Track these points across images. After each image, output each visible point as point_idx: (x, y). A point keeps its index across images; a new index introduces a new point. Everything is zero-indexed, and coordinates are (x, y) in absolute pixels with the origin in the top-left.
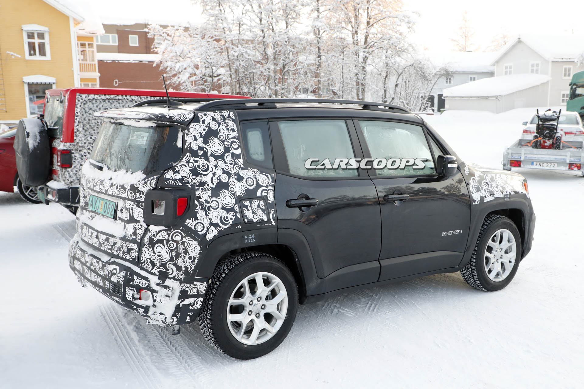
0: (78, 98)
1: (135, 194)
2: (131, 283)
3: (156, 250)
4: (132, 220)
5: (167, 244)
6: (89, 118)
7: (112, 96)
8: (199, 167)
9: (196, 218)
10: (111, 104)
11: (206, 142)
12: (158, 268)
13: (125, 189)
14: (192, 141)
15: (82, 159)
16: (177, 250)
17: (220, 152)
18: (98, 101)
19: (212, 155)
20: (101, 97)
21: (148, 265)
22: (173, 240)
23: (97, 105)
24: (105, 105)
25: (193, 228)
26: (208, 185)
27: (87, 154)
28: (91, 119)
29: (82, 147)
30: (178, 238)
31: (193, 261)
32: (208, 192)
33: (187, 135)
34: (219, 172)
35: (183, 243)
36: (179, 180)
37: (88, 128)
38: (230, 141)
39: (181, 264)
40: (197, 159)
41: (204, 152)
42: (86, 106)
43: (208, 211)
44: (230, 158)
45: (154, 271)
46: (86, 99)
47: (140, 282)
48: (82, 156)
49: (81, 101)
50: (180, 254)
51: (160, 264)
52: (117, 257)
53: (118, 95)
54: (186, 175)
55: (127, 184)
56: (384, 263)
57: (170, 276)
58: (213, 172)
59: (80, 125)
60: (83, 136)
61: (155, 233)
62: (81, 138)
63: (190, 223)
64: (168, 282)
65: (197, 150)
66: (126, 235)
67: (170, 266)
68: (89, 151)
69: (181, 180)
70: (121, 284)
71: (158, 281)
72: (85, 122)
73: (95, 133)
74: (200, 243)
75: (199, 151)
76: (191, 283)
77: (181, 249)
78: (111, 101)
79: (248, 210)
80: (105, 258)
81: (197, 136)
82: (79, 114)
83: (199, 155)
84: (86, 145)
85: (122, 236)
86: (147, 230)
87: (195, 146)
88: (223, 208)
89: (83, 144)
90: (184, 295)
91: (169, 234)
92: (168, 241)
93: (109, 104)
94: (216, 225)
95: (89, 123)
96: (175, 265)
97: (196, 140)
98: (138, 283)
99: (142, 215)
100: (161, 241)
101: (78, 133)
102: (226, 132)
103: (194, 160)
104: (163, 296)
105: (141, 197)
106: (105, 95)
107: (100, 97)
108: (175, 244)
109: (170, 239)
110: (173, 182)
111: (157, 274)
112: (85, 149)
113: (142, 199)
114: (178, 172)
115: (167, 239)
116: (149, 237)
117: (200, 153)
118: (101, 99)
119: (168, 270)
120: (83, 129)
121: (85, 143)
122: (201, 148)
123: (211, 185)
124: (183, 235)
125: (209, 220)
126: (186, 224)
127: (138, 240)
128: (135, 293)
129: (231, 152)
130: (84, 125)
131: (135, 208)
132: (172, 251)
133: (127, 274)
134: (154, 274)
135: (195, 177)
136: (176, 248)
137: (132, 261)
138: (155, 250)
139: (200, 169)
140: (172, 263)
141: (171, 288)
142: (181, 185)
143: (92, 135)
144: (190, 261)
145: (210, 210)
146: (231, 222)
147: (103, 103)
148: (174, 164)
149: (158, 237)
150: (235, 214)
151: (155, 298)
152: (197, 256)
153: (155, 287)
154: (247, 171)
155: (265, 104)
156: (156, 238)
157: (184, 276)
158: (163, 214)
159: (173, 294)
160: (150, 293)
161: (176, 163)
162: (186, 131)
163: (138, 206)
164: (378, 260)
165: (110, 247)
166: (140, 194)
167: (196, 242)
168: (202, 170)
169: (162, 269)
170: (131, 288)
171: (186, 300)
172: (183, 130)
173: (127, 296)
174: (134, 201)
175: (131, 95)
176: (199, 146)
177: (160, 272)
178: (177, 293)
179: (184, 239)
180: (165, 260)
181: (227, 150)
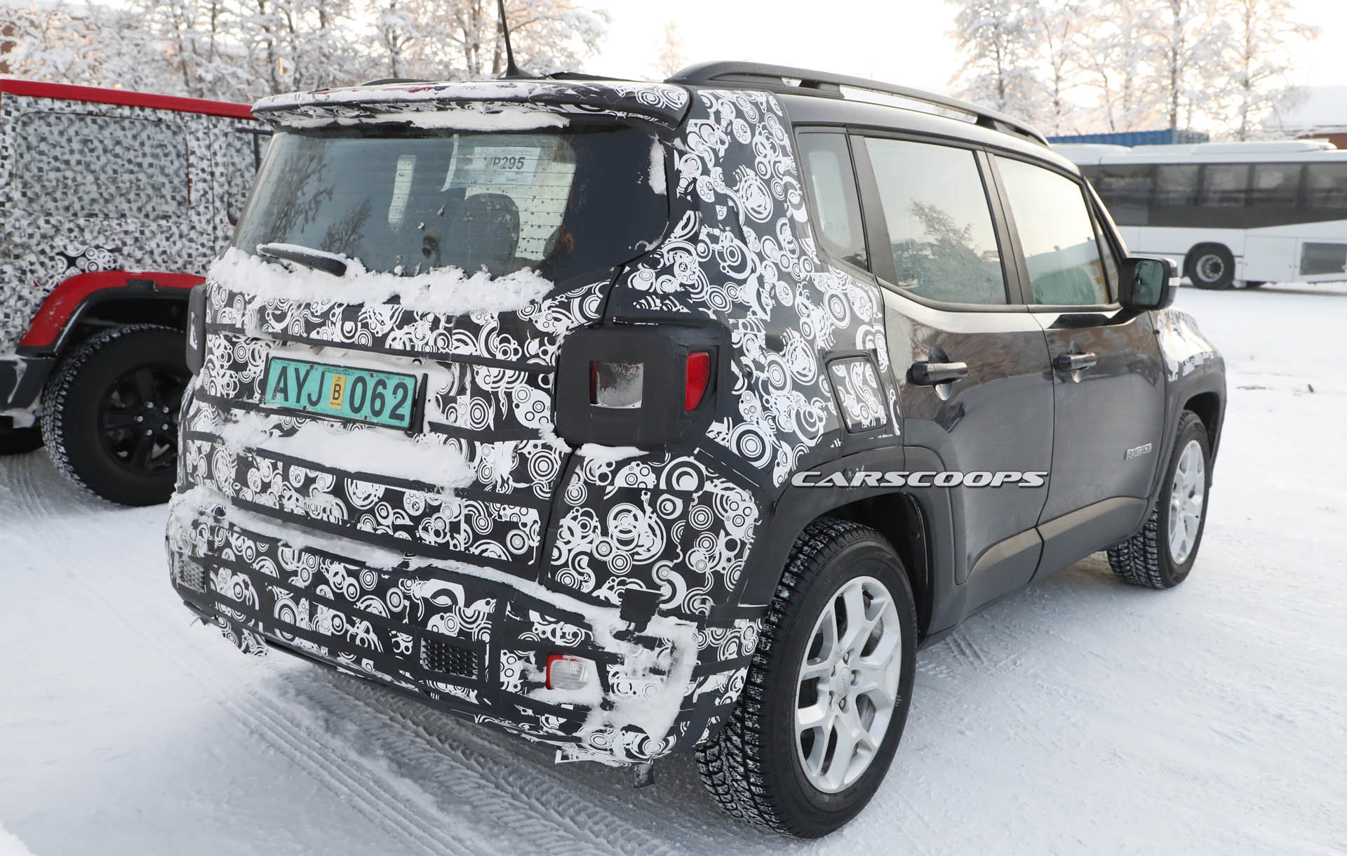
0: (7, 105)
1: (521, 345)
2: (522, 637)
3: (616, 523)
4: (507, 428)
5: (652, 503)
6: (41, 165)
7: (104, 107)
8: (721, 254)
9: (738, 419)
10: (101, 128)
11: (730, 181)
12: (622, 583)
13: (475, 329)
14: (697, 174)
15: (21, 281)
16: (687, 523)
17: (765, 213)
18: (63, 118)
19: (749, 222)
20: (73, 107)
21: (582, 574)
22: (670, 490)
23: (61, 128)
24: (86, 131)
25: (735, 451)
26: (754, 313)
27: (37, 267)
28: (45, 167)
29: (22, 246)
30: (688, 483)
31: (739, 555)
32: (758, 334)
33: (682, 154)
34: (771, 276)
35: (707, 499)
36: (676, 294)
37: (37, 194)
38: (782, 183)
39: (701, 565)
40: (716, 232)
41: (730, 209)
42: (30, 129)
43: (766, 397)
44: (787, 231)
45: (603, 593)
46: (30, 110)
47: (553, 632)
48: (24, 272)
49: (15, 114)
50: (696, 534)
51: (628, 569)
52: (443, 551)
53: (119, 105)
54: (693, 280)
55: (483, 312)
56: (1049, 530)
57: (663, 607)
58: (757, 274)
59: (13, 184)
60: (23, 217)
61: (605, 470)
62: (17, 220)
63: (719, 431)
64: (657, 627)
65: (713, 204)
66: (483, 481)
67: (665, 573)
68: (42, 258)
69: (683, 295)
70: (484, 643)
71: (622, 625)
72: (27, 176)
73: (57, 208)
74: (757, 495)
75: (718, 208)
76: (729, 625)
77: (701, 518)
78: (99, 121)
79: (848, 393)
80: (387, 560)
81: (707, 160)
82: (11, 151)
83: (720, 218)
84: (33, 242)
85: (465, 484)
86: (570, 463)
87: (707, 191)
88: (796, 386)
89: (24, 239)
90: (708, 662)
91: (659, 473)
92: (656, 492)
93: (95, 127)
94: (791, 439)
95: (39, 179)
96: (682, 569)
97: (706, 172)
98: (549, 635)
99: (547, 413)
100: (631, 495)
101: (8, 205)
102: (771, 155)
103: (708, 235)
104: (640, 673)
105: (545, 352)
106: (84, 102)
107: (69, 106)
108: (679, 503)
109: (663, 486)
110: (658, 302)
111: (615, 600)
112: (32, 252)
113: (549, 360)
114: (669, 270)
115: (651, 486)
116: (585, 482)
117: (722, 212)
118: (74, 113)
119: (658, 587)
120: (24, 194)
121: (31, 236)
122: (721, 199)
123: (761, 314)
124: (705, 472)
125: (771, 421)
126: (711, 435)
127: (542, 491)
128: (532, 667)
129: (788, 214)
130: (25, 185)
131: (520, 389)
132: (668, 524)
133: (500, 608)
134: (606, 603)
135: (716, 288)
136: (684, 515)
137: (517, 565)
138: (611, 523)
139: (726, 264)
140: (671, 565)
141: (670, 645)
142: (685, 310)
143: (50, 214)
144: (732, 554)
145: (768, 393)
146: (821, 428)
147: (77, 125)
148: (649, 248)
149: (620, 481)
150: (824, 404)
151: (611, 680)
152: (749, 540)
153: (612, 646)
154: (827, 274)
155: (823, 87)
156: (612, 483)
157: (710, 603)
158: (638, 405)
159: (675, 662)
160: (591, 665)
161: (655, 244)
162: (677, 142)
163: (532, 382)
164: (1036, 527)
165: (407, 522)
166: (542, 344)
167: (746, 494)
168: (729, 266)
169: (636, 585)
170: (521, 653)
171: (712, 678)
172: (666, 138)
173: (503, 678)
174: (520, 365)
175: (155, 108)
176: (716, 192)
177: (628, 597)
178: (690, 660)
179: (708, 486)
180: (646, 555)
181: (779, 209)
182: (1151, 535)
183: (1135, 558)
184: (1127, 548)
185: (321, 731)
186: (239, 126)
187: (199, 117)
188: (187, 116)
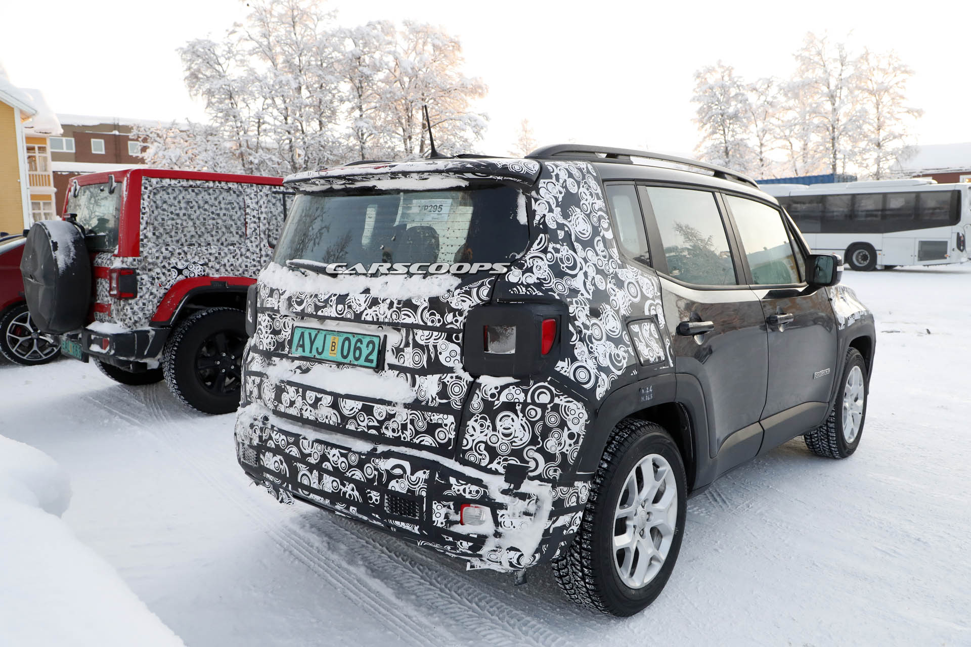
0: (145, 183)
1: (442, 316)
2: (445, 493)
3: (501, 423)
4: (435, 367)
5: (523, 411)
6: (163, 217)
7: (198, 182)
8: (561, 260)
9: (574, 359)
10: (197, 194)
11: (566, 216)
12: (505, 460)
13: (415, 308)
14: (546, 212)
15: (152, 284)
16: (544, 422)
17: (587, 234)
18: (176, 190)
19: (578, 240)
20: (182, 183)
21: (481, 455)
22: (534, 403)
23: (175, 195)
24: (188, 197)
25: (573, 378)
26: (582, 295)
27: (161, 275)
28: (166, 218)
29: (153, 264)
30: (545, 399)
31: (576, 442)
32: (585, 307)
33: (536, 200)
34: (591, 272)
35: (556, 408)
36: (535, 284)
37: (161, 234)
38: (597, 216)
39: (553, 449)
40: (558, 246)
41: (566, 232)
42: (158, 197)
43: (590, 345)
44: (601, 245)
45: (494, 466)
46: (158, 186)
47: (464, 490)
48: (154, 279)
49: (150, 188)
50: (550, 429)
51: (509, 452)
52: (397, 442)
53: (207, 181)
54: (545, 275)
55: (419, 297)
56: (767, 423)
57: (531, 474)
58: (584, 271)
59: (148, 228)
60: (153, 247)
61: (494, 391)
62: (150, 249)
63: (563, 367)
64: (527, 487)
65: (556, 230)
66: (421, 399)
67: (531, 453)
68: (164, 270)
69: (539, 285)
70: (422, 497)
71: (506, 486)
72: (156, 223)
73: (172, 241)
74: (586, 405)
75: (559, 232)
76: (571, 485)
77: (553, 420)
78: (196, 190)
79: (641, 341)
80: (364, 447)
81: (551, 203)
82: (147, 210)
83: (560, 238)
84: (159, 261)
85: (410, 400)
86: (473, 387)
87: (552, 222)
88: (609, 338)
89: (154, 260)
90: (559, 508)
91: (526, 392)
92: (525, 404)
93: (194, 194)
94: (607, 371)
95: (162, 225)
96: (541, 451)
97: (551, 210)
98: (461, 492)
99: (458, 357)
100: (510, 406)
101: (145, 241)
102: (590, 200)
103: (553, 248)
104: (517, 515)
105: (457, 321)
106: (188, 180)
107: (179, 182)
108: (539, 410)
109: (529, 400)
110: (524, 289)
111: (502, 470)
112: (158, 267)
113: (459, 325)
114: (530, 270)
115: (522, 401)
116: (482, 399)
117: (561, 235)
118: (182, 186)
119: (528, 462)
120: (154, 234)
121: (158, 258)
122: (561, 226)
123: (586, 295)
124: (554, 392)
125: (594, 360)
126: (558, 369)
127: (457, 405)
128: (452, 511)
129: (601, 234)
130: (155, 229)
131: (442, 344)
132: (533, 424)
133: (432, 476)
134: (496, 472)
135: (559, 280)
136: (543, 418)
137: (441, 450)
138: (498, 423)
139: (564, 266)
140: (535, 448)
141: (535, 498)
142: (541, 294)
143: (168, 245)
144: (572, 442)
145: (592, 343)
146: (624, 364)
147: (184, 193)
148: (518, 257)
149: (503, 398)
150: (626, 349)
151: (500, 520)
152: (582, 433)
153: (500, 498)
154: (626, 270)
155: (620, 157)
156: (498, 399)
157: (559, 472)
158: (513, 352)
159: (539, 508)
160: (487, 510)
161: (521, 254)
162: (534, 193)
163: (449, 339)
164: (759, 421)
165: (376, 424)
166: (454, 316)
167: (580, 405)
168: (566, 267)
169: (514, 461)
170: (445, 503)
171: (561, 517)
172: (526, 191)
173: (434, 518)
174: (442, 329)
175: (227, 182)
176: (557, 223)
177: (509, 469)
178: (548, 507)
179: (557, 400)
180: (520, 443)
181: (596, 231)
182: (832, 425)
183: (821, 439)
184: (816, 433)
185: (325, 550)
186: (275, 190)
187: (252, 186)
188: (245, 185)
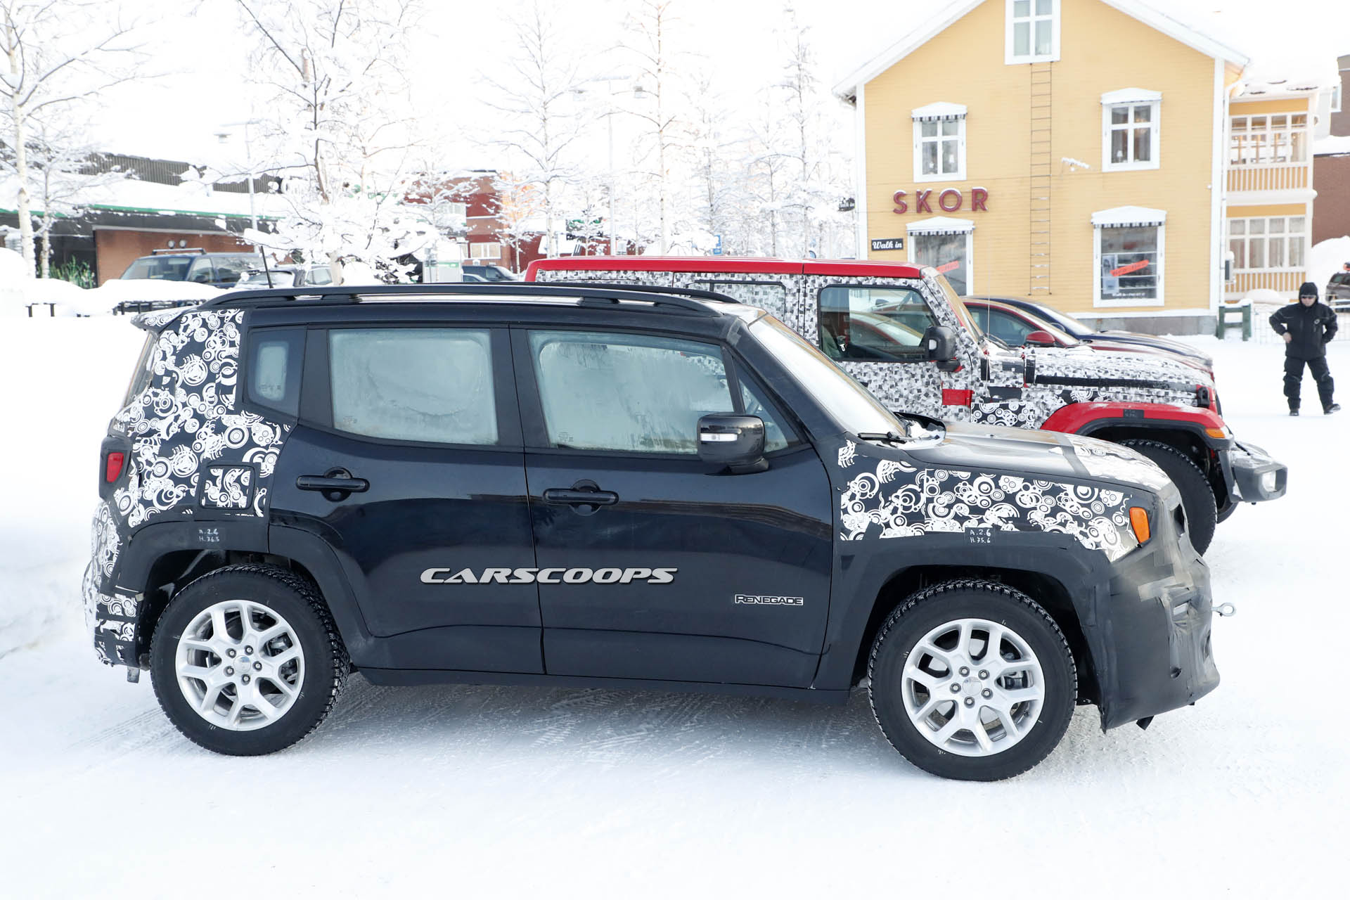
0: (539, 278)
7: (598, 273)
8: (158, 403)
9: (127, 489)
11: (179, 363)
14: (159, 360)
17: (199, 380)
19: (184, 386)
20: (579, 275)
25: (119, 505)
26: (159, 435)
32: (154, 446)
33: (157, 349)
34: (186, 415)
38: (221, 363)
40: (158, 391)
41: (173, 379)
43: (145, 480)
44: (212, 392)
46: (552, 280)
54: (138, 416)
58: (177, 414)
63: (119, 494)
65: (162, 376)
69: (127, 423)
75: (164, 378)
76: (111, 595)
79: (215, 485)
81: (168, 352)
83: (163, 383)
87: (160, 368)
88: (172, 477)
90: (103, 613)
94: (147, 504)
97: (164, 358)
102: (219, 347)
103: (154, 393)
114: (130, 410)
117: (166, 380)
122: (168, 373)
123: (164, 436)
124: (109, 514)
125: (140, 493)
126: (115, 496)
129: (217, 381)
135: (147, 421)
139: (158, 408)
142: (124, 431)
144: (109, 558)
145: (149, 478)
146: (176, 501)
150: (187, 489)
154: (238, 416)
162: (157, 343)
167: (117, 528)
168: (160, 410)
171: (108, 622)
176: (166, 369)
178: (97, 609)
181: (211, 377)
